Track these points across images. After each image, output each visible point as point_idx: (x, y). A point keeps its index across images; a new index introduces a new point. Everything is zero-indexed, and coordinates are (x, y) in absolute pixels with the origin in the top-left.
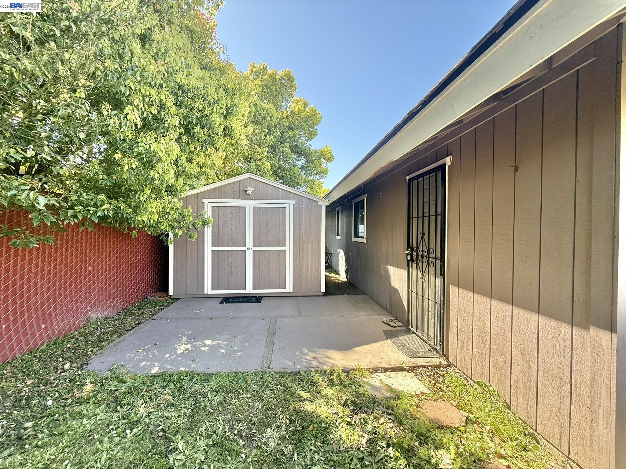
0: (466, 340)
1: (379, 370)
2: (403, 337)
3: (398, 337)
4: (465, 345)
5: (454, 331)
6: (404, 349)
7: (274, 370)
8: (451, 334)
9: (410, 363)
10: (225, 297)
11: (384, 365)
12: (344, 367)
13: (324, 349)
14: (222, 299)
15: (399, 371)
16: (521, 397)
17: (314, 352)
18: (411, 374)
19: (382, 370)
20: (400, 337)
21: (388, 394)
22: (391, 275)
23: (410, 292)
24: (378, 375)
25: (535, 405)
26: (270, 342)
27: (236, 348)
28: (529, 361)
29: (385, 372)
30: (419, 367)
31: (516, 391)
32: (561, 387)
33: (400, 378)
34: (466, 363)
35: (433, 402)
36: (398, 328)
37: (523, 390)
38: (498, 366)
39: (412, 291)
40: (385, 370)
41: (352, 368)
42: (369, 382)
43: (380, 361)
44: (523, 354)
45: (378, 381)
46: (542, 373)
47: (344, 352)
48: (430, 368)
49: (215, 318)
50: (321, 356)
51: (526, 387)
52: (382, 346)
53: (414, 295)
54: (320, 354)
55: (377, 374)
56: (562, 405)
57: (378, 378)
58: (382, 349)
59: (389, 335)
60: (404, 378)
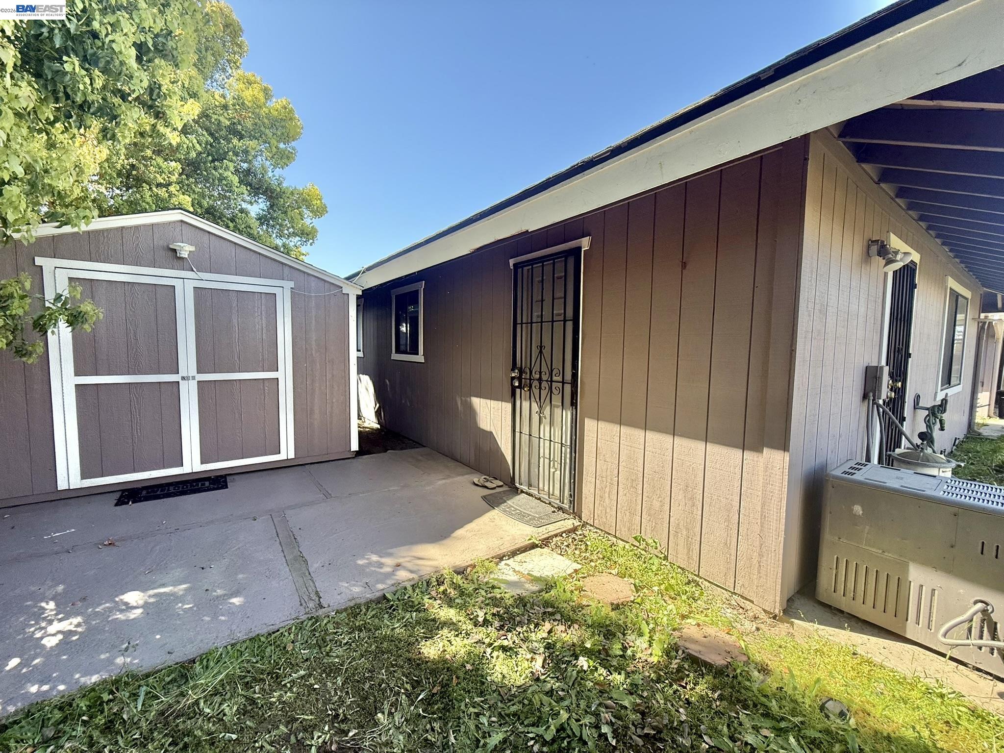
0: (608, 488)
1: (504, 556)
2: (512, 500)
3: (505, 502)
4: (607, 495)
5: (589, 479)
6: (522, 517)
7: (335, 608)
8: (586, 485)
9: (540, 535)
10: (123, 491)
11: (507, 547)
12: (455, 567)
13: (407, 547)
14: (118, 495)
15: (530, 550)
16: (681, 542)
17: (390, 555)
18: (546, 550)
19: (509, 556)
20: (508, 502)
21: (535, 588)
22: (478, 411)
23: (517, 435)
24: (506, 564)
25: (698, 546)
26: (295, 558)
27: (220, 592)
28: (692, 499)
29: (513, 557)
30: (551, 537)
31: (676, 536)
32: (728, 520)
33: (536, 559)
34: (608, 517)
35: (591, 578)
36: (498, 490)
37: (685, 533)
38: (653, 512)
39: (521, 433)
40: (514, 554)
41: (467, 564)
42: (501, 578)
43: (501, 542)
44: (686, 490)
45: (511, 572)
46: (708, 509)
47: (440, 542)
48: (564, 535)
49: (122, 539)
50: (407, 559)
51: (688, 529)
52: (492, 520)
53: (525, 438)
54: (404, 557)
55: (503, 563)
56: (729, 538)
57: (508, 568)
58: (494, 524)
59: (493, 502)
60: (541, 558)
